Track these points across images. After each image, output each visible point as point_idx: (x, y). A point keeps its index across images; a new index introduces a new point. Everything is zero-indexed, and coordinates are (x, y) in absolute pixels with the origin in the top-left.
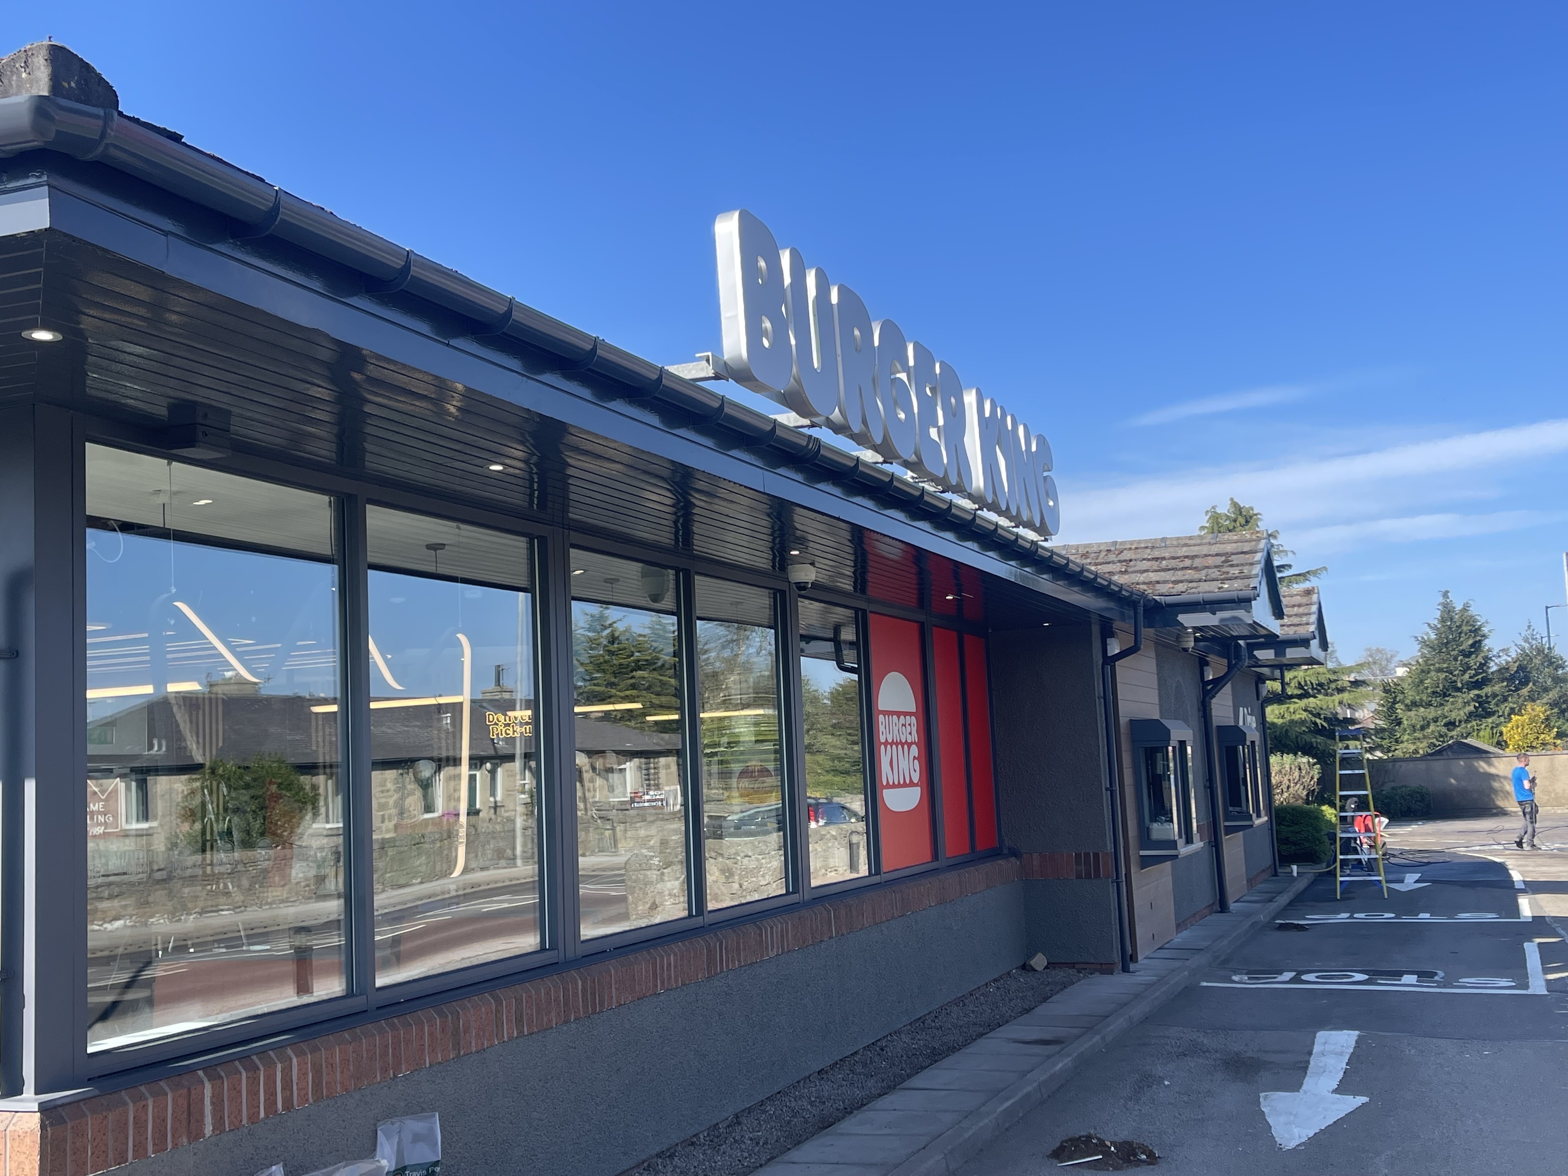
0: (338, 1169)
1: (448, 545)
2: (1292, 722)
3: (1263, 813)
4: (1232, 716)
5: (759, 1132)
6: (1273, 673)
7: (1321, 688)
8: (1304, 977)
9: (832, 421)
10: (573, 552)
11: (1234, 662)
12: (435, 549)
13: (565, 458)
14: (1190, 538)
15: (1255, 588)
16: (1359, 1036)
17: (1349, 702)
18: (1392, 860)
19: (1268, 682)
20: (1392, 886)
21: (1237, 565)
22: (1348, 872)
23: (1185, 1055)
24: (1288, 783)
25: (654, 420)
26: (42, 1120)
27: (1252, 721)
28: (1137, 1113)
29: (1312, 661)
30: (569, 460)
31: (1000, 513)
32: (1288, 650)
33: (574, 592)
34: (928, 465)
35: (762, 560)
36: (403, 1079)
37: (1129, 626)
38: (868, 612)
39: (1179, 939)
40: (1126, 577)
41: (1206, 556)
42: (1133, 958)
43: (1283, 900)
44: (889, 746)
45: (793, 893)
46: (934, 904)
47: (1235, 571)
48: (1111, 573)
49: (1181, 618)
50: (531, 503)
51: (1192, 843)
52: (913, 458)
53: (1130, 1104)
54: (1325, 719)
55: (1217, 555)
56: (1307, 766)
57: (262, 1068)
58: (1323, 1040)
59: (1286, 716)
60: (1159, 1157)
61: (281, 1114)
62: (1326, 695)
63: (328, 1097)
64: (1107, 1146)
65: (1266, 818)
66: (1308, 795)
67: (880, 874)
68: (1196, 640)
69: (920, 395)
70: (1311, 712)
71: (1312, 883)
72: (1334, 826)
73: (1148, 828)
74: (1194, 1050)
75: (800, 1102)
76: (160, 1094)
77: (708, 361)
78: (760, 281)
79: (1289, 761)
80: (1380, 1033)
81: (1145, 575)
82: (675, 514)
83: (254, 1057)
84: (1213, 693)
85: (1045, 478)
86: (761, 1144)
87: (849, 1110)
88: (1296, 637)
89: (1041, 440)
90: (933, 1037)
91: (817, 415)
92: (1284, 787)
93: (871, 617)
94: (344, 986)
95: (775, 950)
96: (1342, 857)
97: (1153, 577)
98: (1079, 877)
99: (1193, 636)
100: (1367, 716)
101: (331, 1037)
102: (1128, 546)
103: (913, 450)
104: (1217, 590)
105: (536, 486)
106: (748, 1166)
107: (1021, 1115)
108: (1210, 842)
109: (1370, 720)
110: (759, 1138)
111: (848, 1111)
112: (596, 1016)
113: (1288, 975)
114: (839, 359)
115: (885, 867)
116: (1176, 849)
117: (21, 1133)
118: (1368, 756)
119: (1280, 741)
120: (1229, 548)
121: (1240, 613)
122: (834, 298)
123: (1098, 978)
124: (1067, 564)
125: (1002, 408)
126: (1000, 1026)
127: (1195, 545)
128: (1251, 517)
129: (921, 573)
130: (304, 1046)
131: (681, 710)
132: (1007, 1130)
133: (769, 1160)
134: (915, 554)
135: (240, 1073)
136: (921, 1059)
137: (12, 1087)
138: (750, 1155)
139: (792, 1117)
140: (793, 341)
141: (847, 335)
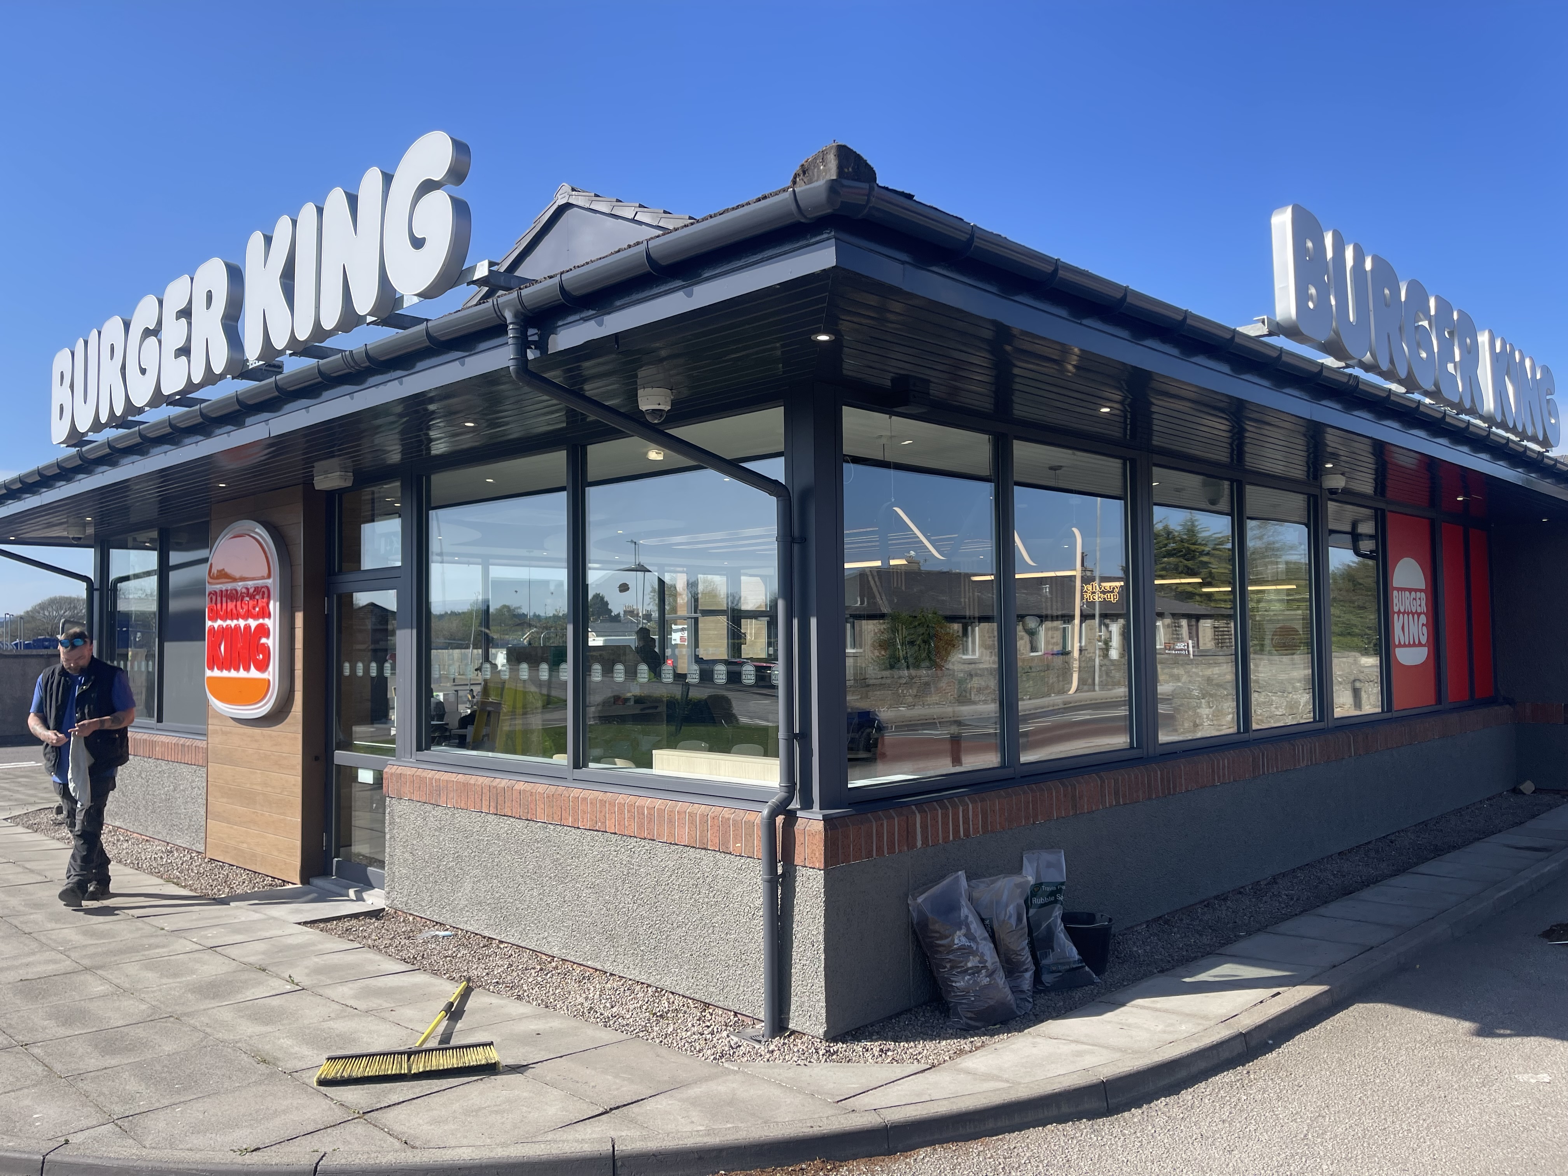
0: (999, 879)
1: (1065, 466)
5: (1292, 890)
9: (1364, 361)
10: (1153, 468)
12: (1055, 470)
13: (1151, 398)
25: (1226, 368)
26: (824, 825)
30: (1154, 401)
31: (1507, 429)
33: (1156, 500)
34: (1447, 394)
35: (1298, 472)
36: (1040, 825)
38: (1386, 511)
44: (1401, 615)
45: (1319, 721)
46: (1436, 737)
50: (1125, 434)
52: (1433, 388)
57: (950, 808)
61: (963, 839)
63: (992, 832)
67: (1391, 711)
69: (1440, 337)
75: (1325, 873)
76: (890, 818)
77: (1263, 322)
78: (1308, 258)
82: (1231, 437)
83: (945, 801)
85: (1548, 401)
86: (1295, 899)
87: (1366, 883)
89: (1546, 370)
90: (1435, 837)
91: (1352, 358)
93: (1388, 514)
94: (999, 760)
95: (1305, 762)
101: (993, 793)
103: (1432, 382)
105: (1128, 422)
110: (1293, 895)
112: (1171, 797)
114: (1372, 314)
115: (1395, 707)
117: (813, 832)
122: (1368, 265)
125: (1511, 345)
126: (1494, 834)
129: (1433, 478)
130: (977, 797)
131: (1232, 584)
132: (1503, 912)
133: (1302, 912)
135: (937, 810)
136: (1425, 852)
137: (807, 804)
138: (1287, 906)
139: (1319, 883)
140: (1333, 302)
141: (1378, 293)
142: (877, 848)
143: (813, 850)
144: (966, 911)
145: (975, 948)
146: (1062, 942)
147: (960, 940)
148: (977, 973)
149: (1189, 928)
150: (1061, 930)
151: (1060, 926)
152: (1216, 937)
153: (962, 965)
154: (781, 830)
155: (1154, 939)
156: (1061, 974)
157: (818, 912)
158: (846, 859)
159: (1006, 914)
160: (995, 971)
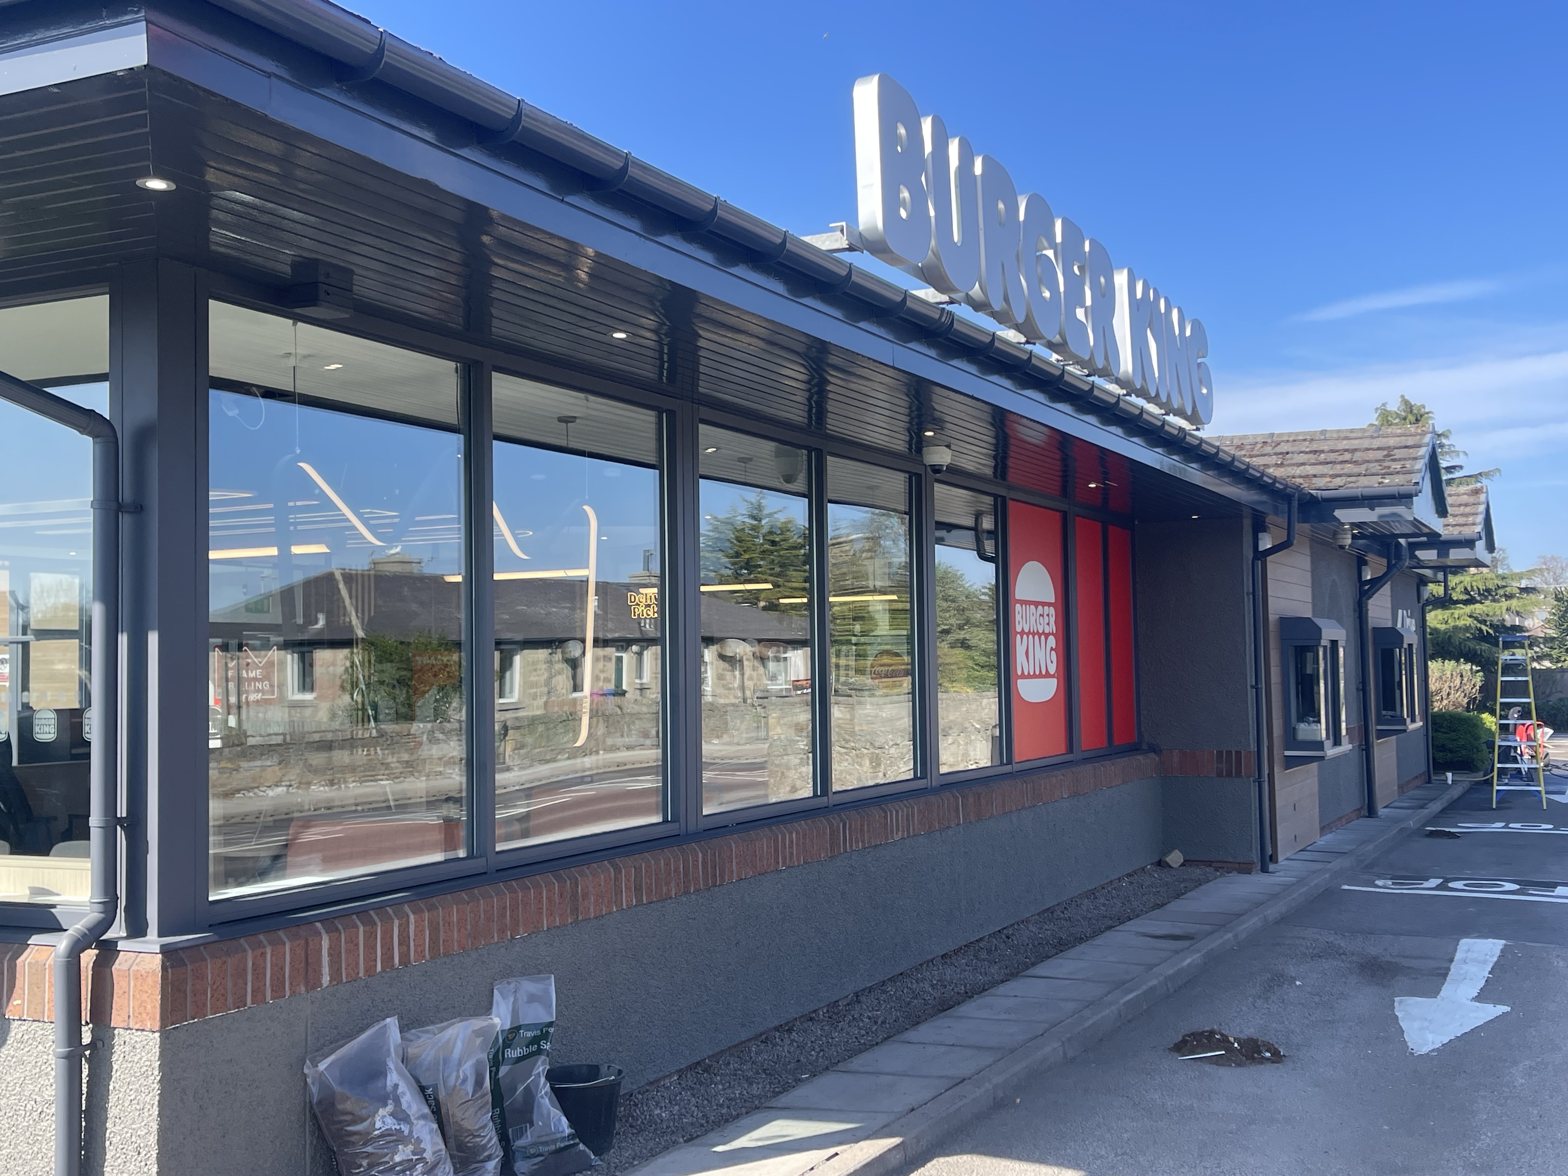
0: (453, 1024)
1: (580, 418)
2: (1455, 628)
3: (1418, 718)
4: (1390, 617)
5: (877, 1011)
6: (1435, 575)
7: (1487, 594)
8: (1450, 885)
9: (972, 298)
10: (702, 428)
11: (1393, 562)
12: (567, 422)
13: (696, 328)
14: (1352, 431)
15: (1417, 483)
16: (1505, 945)
17: (1518, 609)
18: (1555, 771)
19: (1430, 584)
20: (1552, 797)
21: (1400, 460)
22: (1506, 781)
23: (1319, 957)
24: (1448, 690)
26: (163, 962)
27: (1411, 624)
28: (1266, 1011)
29: (1479, 564)
30: (701, 332)
31: (1149, 400)
32: (1452, 551)
33: (702, 471)
34: (1073, 347)
35: (899, 444)
36: (521, 940)
37: (1282, 521)
38: (1007, 499)
39: (1322, 842)
40: (1282, 470)
41: (1368, 449)
42: (1273, 858)
43: (1435, 807)
44: (1025, 636)
45: (920, 778)
46: (1066, 796)
47: (1397, 466)
48: (1267, 466)
49: (1338, 513)
50: (660, 374)
51: (1340, 744)
52: (1057, 339)
53: (1259, 1002)
54: (1492, 626)
55: (1378, 449)
56: (1469, 673)
57: (379, 924)
58: (1466, 948)
59: (1449, 621)
60: (1284, 1056)
61: (398, 968)
62: (1494, 601)
63: (445, 955)
64: (1229, 1042)
65: (1421, 724)
66: (1468, 703)
67: (1011, 764)
68: (1354, 537)
69: (1067, 273)
70: (1476, 619)
71: (1468, 791)
72: (1492, 734)
73: (1294, 728)
74: (1329, 952)
75: (921, 985)
76: (277, 943)
77: (842, 231)
78: (899, 149)
79: (1450, 667)
80: (1528, 944)
81: (1302, 468)
82: (809, 390)
83: (372, 913)
84: (1370, 593)
85: (1199, 365)
86: (879, 1023)
87: (970, 994)
88: (1461, 537)
89: (1197, 326)
90: (1061, 928)
91: (955, 290)
92: (1444, 694)
93: (1010, 503)
95: (900, 833)
96: (1500, 766)
97: (1310, 470)
98: (1220, 775)
99: (1350, 533)
100: (1537, 625)
101: (449, 896)
102: (1286, 438)
103: (1057, 330)
104: (1377, 485)
105: (666, 357)
106: (864, 1043)
107: (1145, 1007)
108: (1360, 745)
109: (1540, 629)
110: (878, 1017)
111: (968, 995)
112: (717, 889)
113: (1434, 882)
114: (982, 233)
115: (1016, 758)
116: (1323, 750)
117: (143, 972)
118: (1535, 665)
119: (1443, 648)
120: (1392, 442)
121: (1400, 510)
122: (978, 169)
123: (1235, 877)
124: (1217, 453)
125: (1155, 291)
126: (1131, 919)
127: (1356, 439)
128: (1421, 416)
129: (1065, 460)
130: (421, 904)
131: (809, 592)
132: (1129, 1021)
133: (886, 1039)
134: (1060, 439)
135: (357, 927)
136: (1047, 948)
137: (137, 929)
138: (867, 1033)
139: (913, 998)
140: (932, 213)
141: (990, 208)
142: (253, 991)
143: (142, 1002)
144: (394, 1078)
145: (406, 1133)
146: (545, 1112)
147: (384, 1122)
148: (409, 1169)
149: (735, 1075)
150: (546, 1093)
151: (544, 1088)
152: (770, 1084)
153: (386, 1159)
154: (90, 973)
155: (687, 1095)
156: (542, 1158)
157: (148, 1099)
158: (199, 1011)
159: (458, 1077)
160: (438, 1163)
